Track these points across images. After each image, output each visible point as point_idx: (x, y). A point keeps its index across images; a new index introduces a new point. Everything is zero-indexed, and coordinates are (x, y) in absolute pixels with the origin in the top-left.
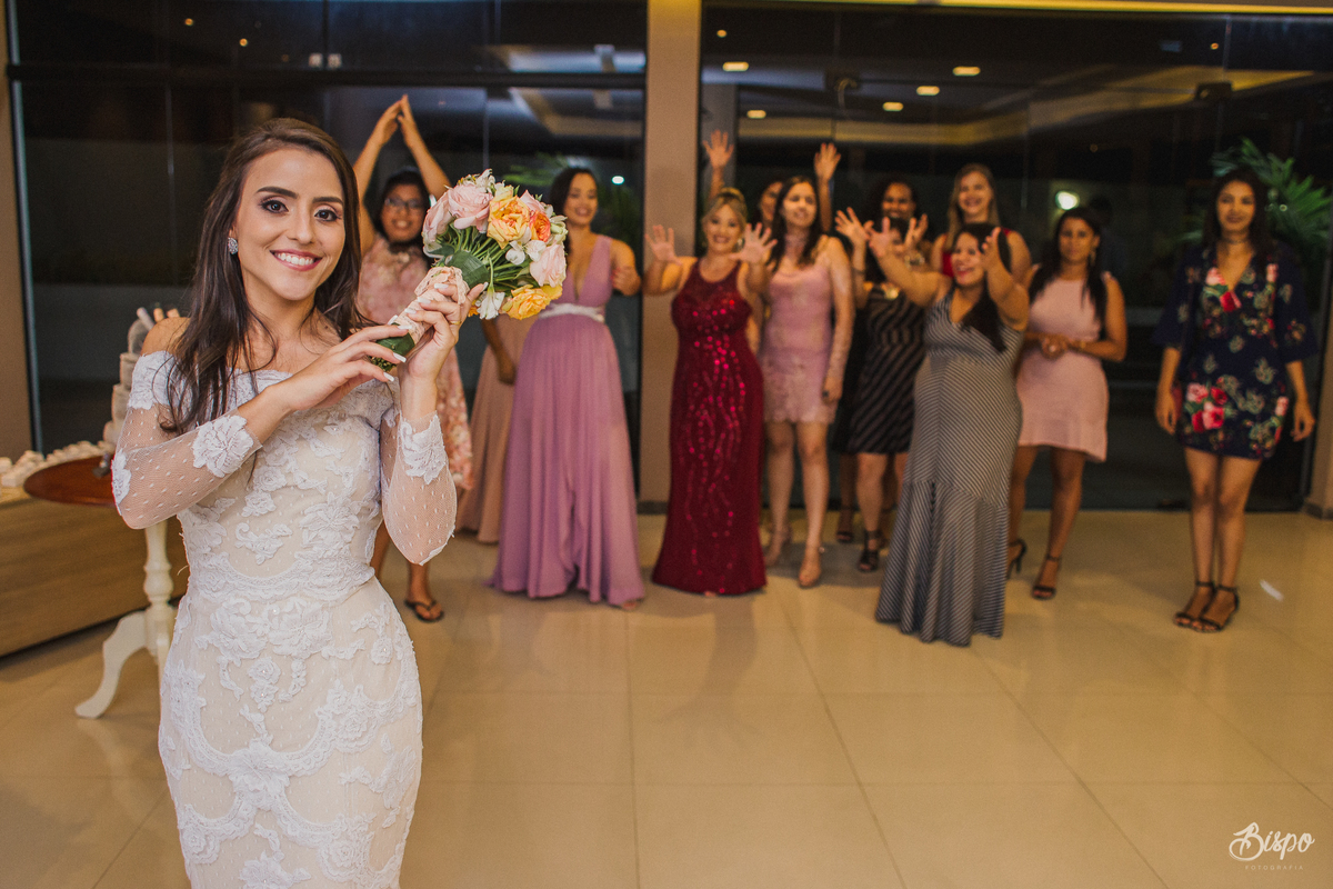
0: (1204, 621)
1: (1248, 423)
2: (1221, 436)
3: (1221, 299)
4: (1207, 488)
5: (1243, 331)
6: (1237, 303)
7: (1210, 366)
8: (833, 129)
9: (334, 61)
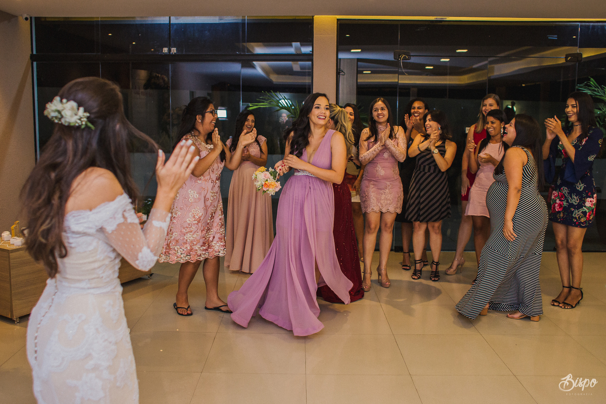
0: (565, 304)
1: (572, 209)
2: (562, 215)
4: (563, 242)
7: (559, 182)
8: (399, 78)
9: (174, 50)
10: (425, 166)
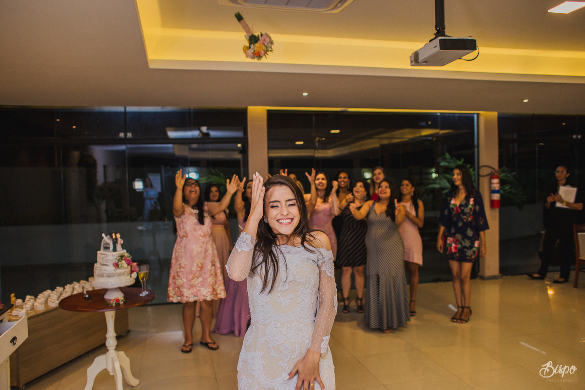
0: (461, 320)
1: (466, 250)
2: (457, 255)
3: (455, 209)
4: (457, 273)
5: (462, 220)
6: (460, 211)
7: (453, 231)
8: (314, 153)
9: (129, 135)
10: (349, 224)
